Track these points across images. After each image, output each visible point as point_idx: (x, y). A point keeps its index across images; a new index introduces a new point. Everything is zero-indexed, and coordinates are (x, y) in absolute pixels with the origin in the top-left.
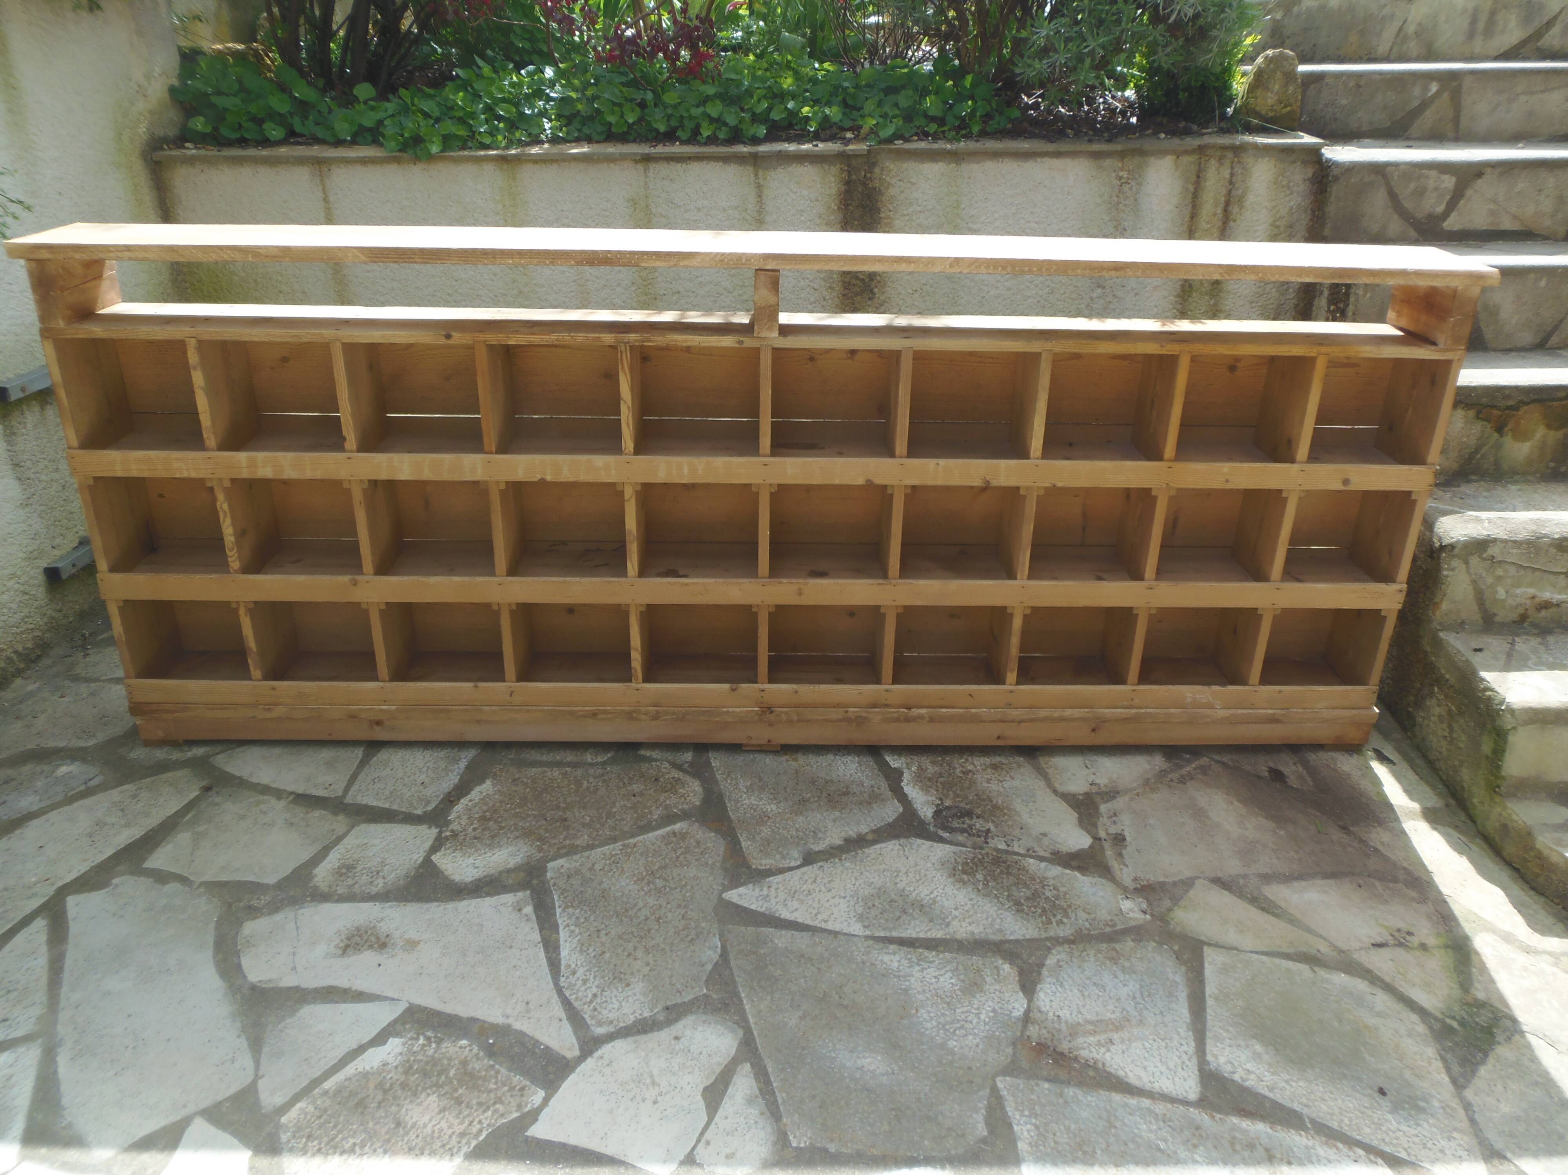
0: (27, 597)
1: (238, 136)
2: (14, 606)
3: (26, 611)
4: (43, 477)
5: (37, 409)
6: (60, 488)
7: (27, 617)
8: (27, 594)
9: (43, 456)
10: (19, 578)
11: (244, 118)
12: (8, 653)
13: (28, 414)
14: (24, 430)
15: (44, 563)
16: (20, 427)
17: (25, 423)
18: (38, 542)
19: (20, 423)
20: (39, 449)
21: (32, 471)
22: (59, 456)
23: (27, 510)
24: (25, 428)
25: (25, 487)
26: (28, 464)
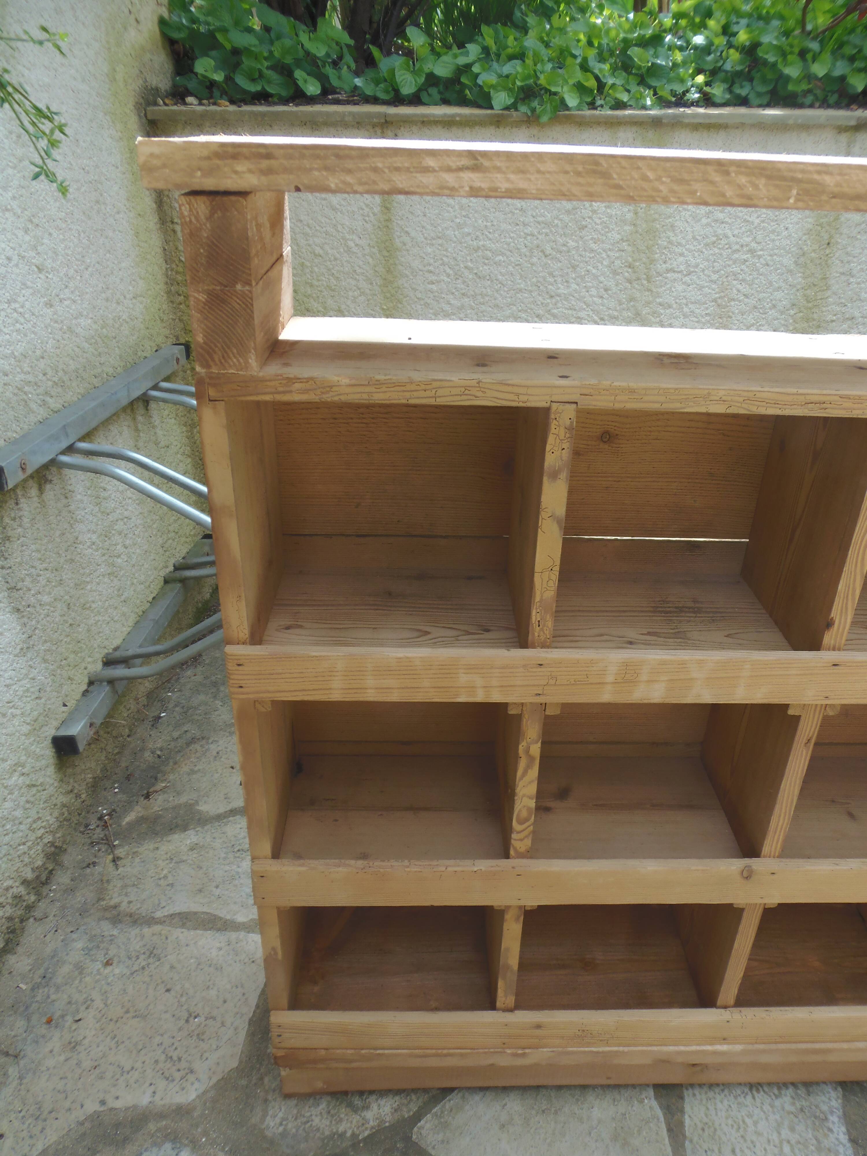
0: (34, 790)
1: (259, 88)
2: (18, 813)
3: (33, 813)
4: (46, 599)
5: (34, 492)
6: (66, 609)
7: (35, 822)
8: (34, 786)
9: (45, 565)
10: (23, 766)
11: (266, 64)
12: (15, 890)
13: (24, 503)
14: (20, 530)
15: (51, 732)
16: (15, 525)
17: (20, 517)
18: (43, 700)
19: (14, 519)
20: (39, 556)
21: (32, 592)
22: (62, 560)
23: (29, 655)
24: (20, 526)
25: (25, 620)
26: (28, 582)
